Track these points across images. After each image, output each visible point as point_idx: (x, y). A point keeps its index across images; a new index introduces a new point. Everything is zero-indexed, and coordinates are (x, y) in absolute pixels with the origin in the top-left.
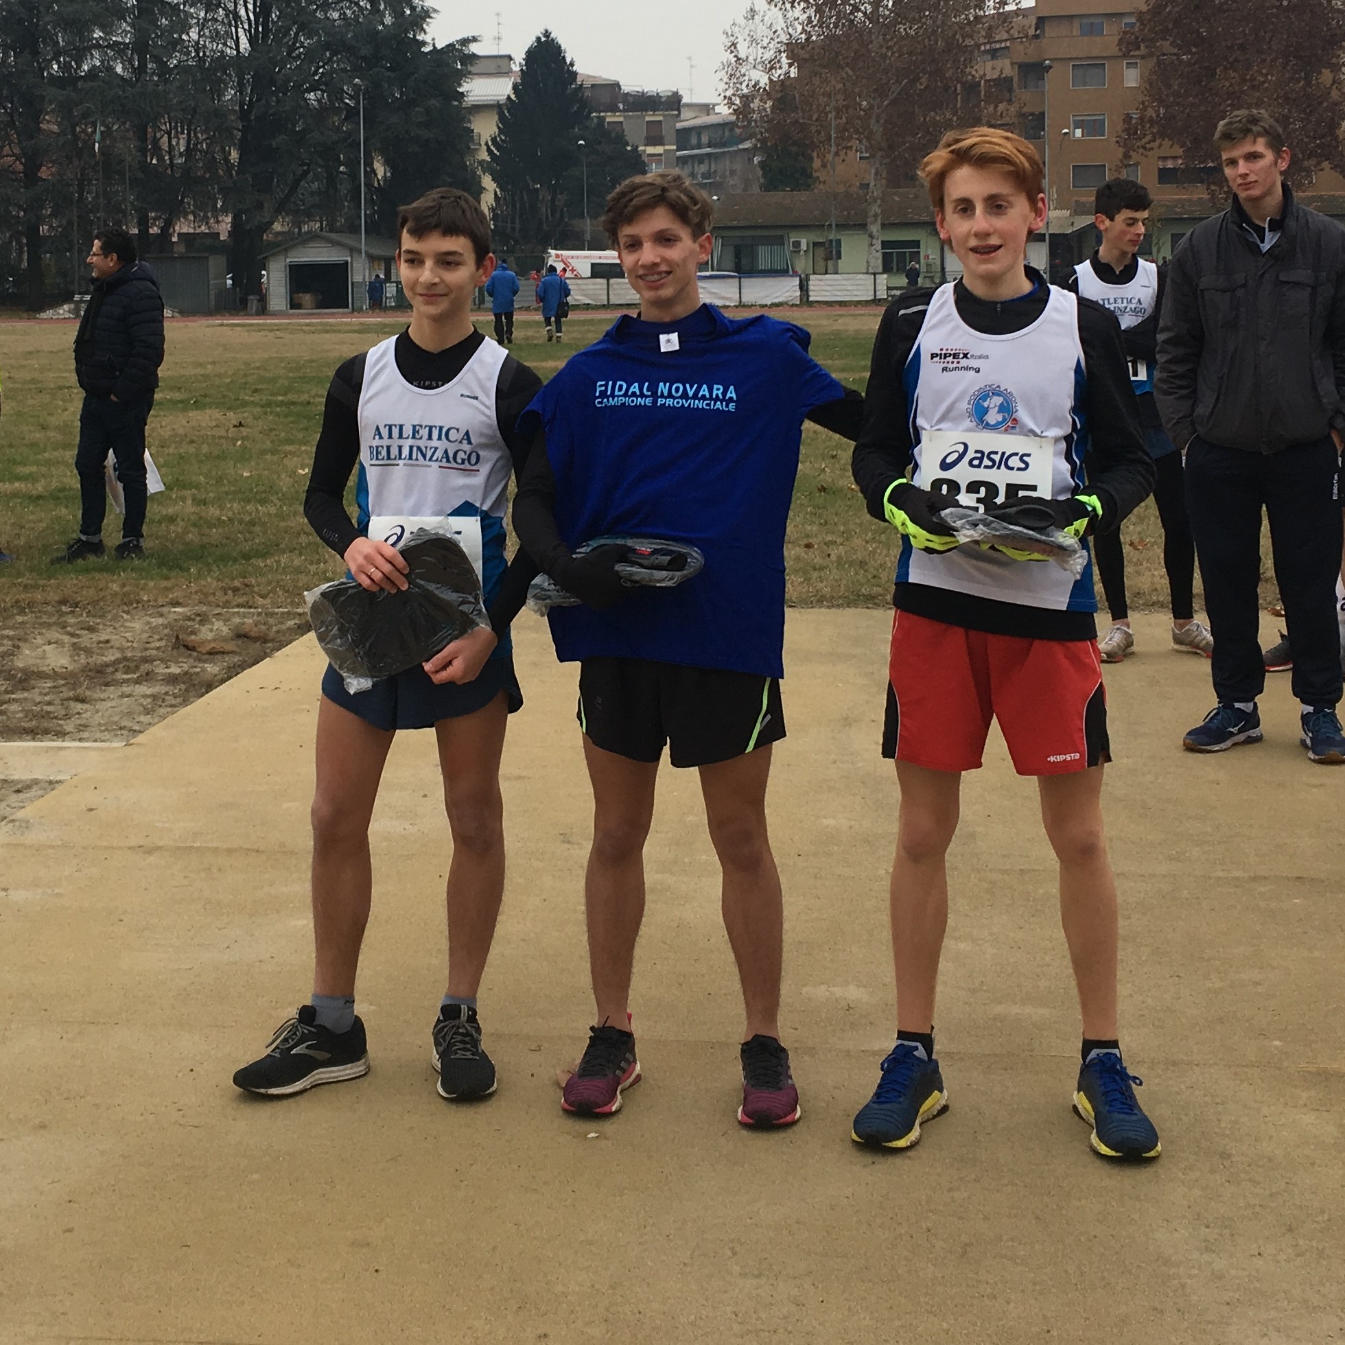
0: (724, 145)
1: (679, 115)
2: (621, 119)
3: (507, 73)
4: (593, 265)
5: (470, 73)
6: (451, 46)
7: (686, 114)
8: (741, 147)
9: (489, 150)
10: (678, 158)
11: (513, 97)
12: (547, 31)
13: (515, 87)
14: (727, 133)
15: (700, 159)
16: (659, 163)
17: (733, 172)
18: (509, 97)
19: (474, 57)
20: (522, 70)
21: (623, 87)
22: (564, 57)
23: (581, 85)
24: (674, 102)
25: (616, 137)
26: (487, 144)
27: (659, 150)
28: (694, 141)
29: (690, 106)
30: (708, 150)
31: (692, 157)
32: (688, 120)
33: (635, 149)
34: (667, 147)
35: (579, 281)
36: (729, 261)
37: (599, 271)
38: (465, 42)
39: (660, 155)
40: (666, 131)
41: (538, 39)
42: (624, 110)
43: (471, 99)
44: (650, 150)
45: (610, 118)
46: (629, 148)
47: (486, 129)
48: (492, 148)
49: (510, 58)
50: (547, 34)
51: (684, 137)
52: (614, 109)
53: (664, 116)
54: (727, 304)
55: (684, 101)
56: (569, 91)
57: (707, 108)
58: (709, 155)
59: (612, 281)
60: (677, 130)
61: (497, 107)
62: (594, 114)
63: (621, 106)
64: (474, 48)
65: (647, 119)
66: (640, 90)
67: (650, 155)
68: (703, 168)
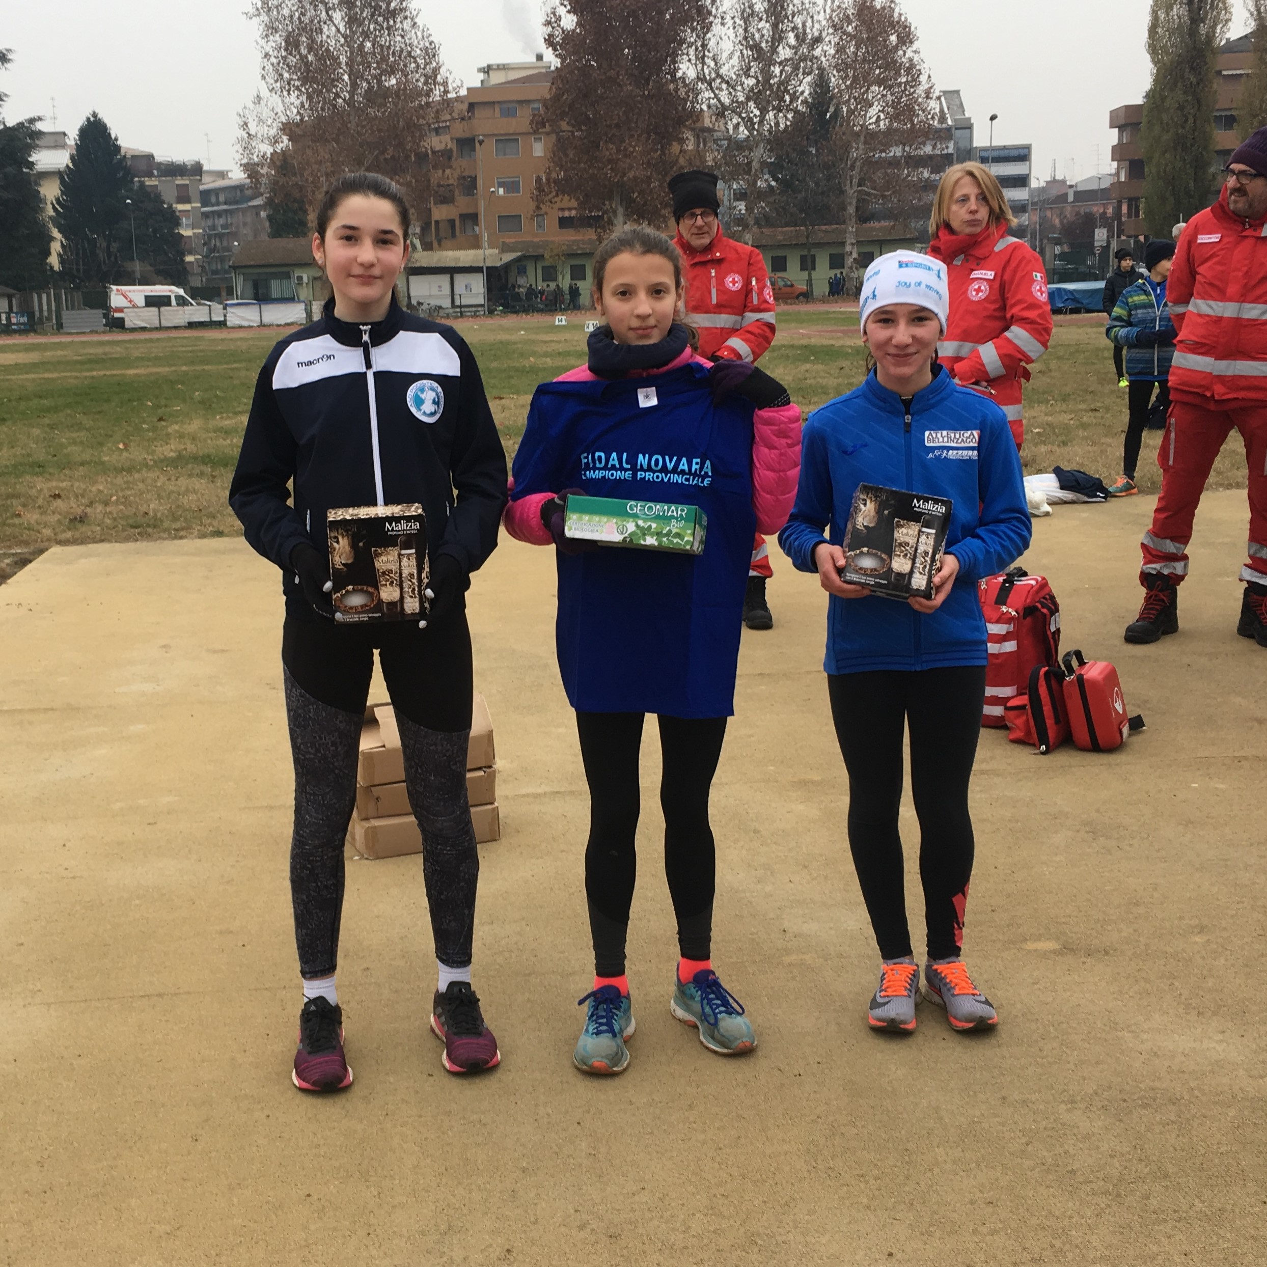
0: (237, 203)
1: (201, 180)
2: (157, 183)
3: (63, 146)
4: (146, 297)
5: (37, 146)
6: (21, 125)
7: (206, 179)
8: (250, 204)
9: (54, 207)
10: (203, 213)
11: (71, 165)
12: (94, 113)
13: (72, 157)
14: (238, 193)
15: (219, 214)
16: (188, 217)
17: (245, 224)
18: (67, 166)
19: (40, 134)
20: (76, 144)
21: (156, 158)
22: (109, 134)
23: (125, 156)
24: (197, 170)
25: (154, 197)
26: (52, 203)
27: (187, 207)
28: (213, 200)
29: (210, 173)
30: (225, 207)
31: (213, 212)
32: (208, 183)
33: (170, 206)
34: (194, 205)
35: (136, 310)
36: (250, 291)
37: (151, 301)
38: (32, 121)
39: (188, 211)
40: (192, 192)
41: (88, 119)
42: (159, 176)
43: (40, 167)
44: (180, 207)
45: (149, 182)
46: (165, 206)
47: (51, 191)
48: (57, 206)
49: (65, 134)
50: (95, 115)
51: (206, 197)
52: (151, 175)
53: (190, 180)
54: (252, 324)
55: (205, 168)
56: (115, 161)
57: (222, 175)
58: (226, 211)
59: (162, 309)
60: (201, 192)
61: (59, 174)
62: (136, 179)
63: (155, 172)
64: (40, 126)
65: (177, 182)
66: (170, 159)
67: (180, 211)
68: (222, 221)
